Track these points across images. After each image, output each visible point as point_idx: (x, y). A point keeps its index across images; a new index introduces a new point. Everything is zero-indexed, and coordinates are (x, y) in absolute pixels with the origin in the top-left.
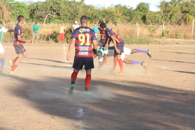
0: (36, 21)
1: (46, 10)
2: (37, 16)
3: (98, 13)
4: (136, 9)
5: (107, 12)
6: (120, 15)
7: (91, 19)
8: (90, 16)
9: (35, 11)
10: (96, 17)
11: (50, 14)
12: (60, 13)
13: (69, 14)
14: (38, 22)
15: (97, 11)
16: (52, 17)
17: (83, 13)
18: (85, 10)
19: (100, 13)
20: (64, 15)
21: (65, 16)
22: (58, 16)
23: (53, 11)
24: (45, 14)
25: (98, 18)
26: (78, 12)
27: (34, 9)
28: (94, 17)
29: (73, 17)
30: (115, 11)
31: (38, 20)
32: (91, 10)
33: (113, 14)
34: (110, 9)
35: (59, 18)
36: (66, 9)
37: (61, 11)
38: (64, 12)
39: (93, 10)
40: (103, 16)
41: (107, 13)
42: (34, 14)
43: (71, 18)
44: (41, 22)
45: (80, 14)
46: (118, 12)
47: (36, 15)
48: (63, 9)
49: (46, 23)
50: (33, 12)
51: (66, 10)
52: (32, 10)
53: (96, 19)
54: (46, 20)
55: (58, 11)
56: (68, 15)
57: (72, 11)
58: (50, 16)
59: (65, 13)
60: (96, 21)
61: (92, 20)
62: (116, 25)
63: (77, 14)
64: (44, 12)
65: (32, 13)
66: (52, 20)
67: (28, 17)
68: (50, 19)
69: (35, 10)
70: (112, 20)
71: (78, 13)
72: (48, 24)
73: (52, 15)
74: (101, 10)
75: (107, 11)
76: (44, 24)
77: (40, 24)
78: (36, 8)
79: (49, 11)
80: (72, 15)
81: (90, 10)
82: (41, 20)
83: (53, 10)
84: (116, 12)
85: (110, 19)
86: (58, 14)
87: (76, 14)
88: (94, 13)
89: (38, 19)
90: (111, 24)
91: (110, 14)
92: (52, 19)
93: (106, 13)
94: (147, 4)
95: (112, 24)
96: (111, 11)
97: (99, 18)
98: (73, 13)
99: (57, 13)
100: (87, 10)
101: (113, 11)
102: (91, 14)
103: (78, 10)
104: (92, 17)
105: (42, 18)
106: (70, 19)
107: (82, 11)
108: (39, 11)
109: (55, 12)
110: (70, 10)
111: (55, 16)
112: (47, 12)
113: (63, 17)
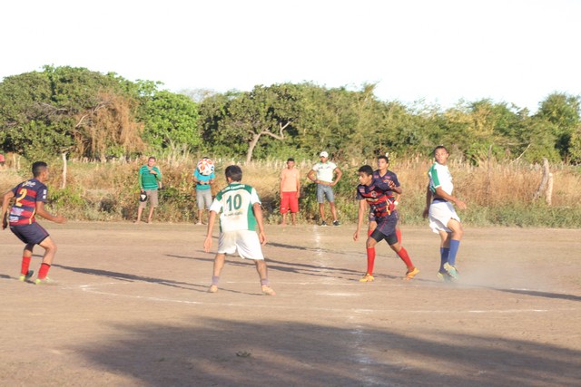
0: (222, 152)
1: (254, 120)
2: (225, 138)
3: (419, 128)
4: (538, 116)
5: (447, 124)
6: (486, 132)
7: (395, 145)
8: (392, 138)
9: (219, 122)
10: (412, 141)
11: (267, 132)
12: (298, 128)
13: (326, 131)
14: (229, 155)
15: (414, 120)
16: (273, 138)
17: (369, 130)
18: (377, 119)
19: (422, 126)
20: (311, 132)
21: (312, 138)
22: (290, 137)
23: (275, 119)
24: (253, 132)
25: (416, 144)
26: (355, 126)
27: (218, 113)
28: (403, 140)
29: (338, 140)
30: (471, 120)
31: (229, 149)
32: (395, 117)
33: (465, 131)
34: (455, 116)
35: (294, 144)
36: (318, 114)
37: (302, 121)
38: (310, 124)
39: (400, 117)
41: (445, 128)
42: (217, 129)
43: (331, 143)
44: (236, 155)
45: (360, 130)
46: (480, 125)
47: (224, 134)
48: (309, 115)
49: (254, 157)
50: (213, 123)
51: (317, 116)
52: (209, 117)
53: (412, 147)
54: (254, 151)
55: (290, 120)
56: (322, 134)
57: (337, 120)
58: (267, 138)
59: (314, 129)
60: (412, 152)
61: (399, 148)
62: (475, 164)
63: (352, 132)
64: (248, 124)
65: (209, 129)
66: (272, 150)
67: (197, 141)
68: (265, 145)
69: (220, 119)
70: (460, 148)
71: (354, 129)
72: (259, 162)
73: (274, 132)
74: (426, 118)
75: (444, 122)
76: (248, 163)
77: (236, 161)
78: (224, 113)
79: (264, 122)
80: (334, 135)
81: (390, 118)
82: (238, 149)
83: (276, 117)
84: (476, 122)
85: (456, 146)
86: (292, 131)
87: (347, 130)
88: (406, 126)
89: (228, 145)
90: (460, 161)
91: (455, 130)
92: (271, 146)
93: (442, 127)
94: (573, 100)
95: (464, 162)
96: (459, 121)
97: (419, 142)
99: (289, 127)
100: (384, 117)
101: (464, 122)
102: (397, 132)
103: (354, 118)
104: (399, 139)
106: (328, 146)
107: (367, 122)
108: (234, 121)
109: (283, 126)
110: (329, 119)
111: (282, 138)
112: (257, 125)
113: (307, 141)
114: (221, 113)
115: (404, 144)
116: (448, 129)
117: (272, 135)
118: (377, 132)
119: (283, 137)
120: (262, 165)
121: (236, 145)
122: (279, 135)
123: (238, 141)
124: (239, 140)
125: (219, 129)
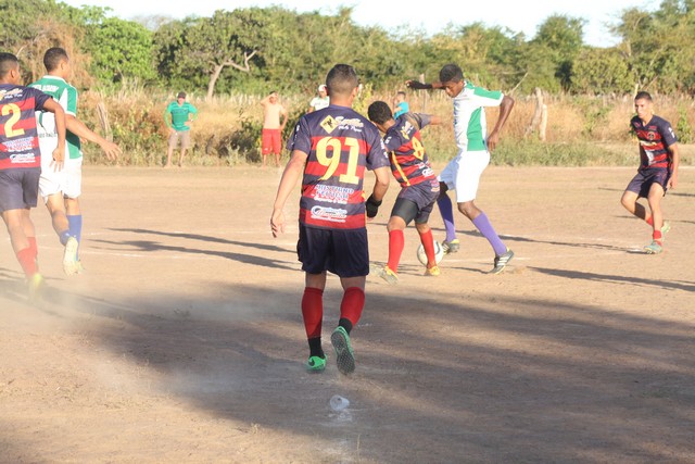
0: (181, 86)
1: (215, 49)
2: (183, 70)
3: (402, 56)
4: (536, 41)
5: (434, 52)
6: (478, 60)
7: (376, 76)
8: (372, 68)
9: (175, 52)
10: (394, 71)
11: (231, 63)
12: (266, 58)
13: (297, 62)
14: (189, 89)
16: (238, 70)
17: (347, 58)
18: (355, 46)
19: (406, 54)
20: (280, 62)
21: (282, 68)
22: (257, 69)
23: (239, 49)
24: (214, 63)
25: (399, 74)
26: (330, 54)
27: (174, 42)
28: (385, 70)
29: (312, 71)
30: (460, 46)
31: (188, 82)
32: (375, 44)
33: (454, 59)
34: (443, 42)
35: (262, 76)
36: (288, 42)
37: (269, 50)
38: (278, 53)
39: (381, 43)
40: (418, 67)
41: (431, 55)
42: (173, 61)
43: (304, 75)
44: (197, 90)
45: (336, 58)
46: (471, 52)
47: (181, 66)
48: (278, 43)
49: (217, 92)
50: (169, 54)
51: (286, 44)
52: (165, 47)
53: (395, 77)
54: (216, 84)
55: (256, 48)
56: (294, 65)
57: (309, 48)
58: (231, 69)
59: (284, 59)
60: (395, 84)
61: (381, 79)
63: (327, 61)
64: (208, 54)
65: (165, 59)
66: (238, 83)
67: (152, 74)
68: (230, 78)
69: (177, 49)
71: (330, 57)
72: (224, 96)
73: (239, 63)
74: (411, 45)
75: (431, 48)
76: (209, 98)
77: (196, 95)
78: (181, 42)
79: (226, 51)
80: (308, 65)
81: (370, 45)
82: (199, 82)
83: (240, 45)
84: (466, 50)
86: (259, 62)
87: (321, 59)
88: (388, 54)
89: (187, 78)
91: (443, 58)
92: (236, 79)
93: (429, 54)
94: (574, 22)
96: (448, 48)
97: (403, 72)
98: (311, 55)
99: (256, 57)
100: (363, 45)
101: (453, 49)
102: (378, 61)
103: (329, 46)
104: (380, 69)
105: (201, 75)
106: (300, 78)
107: (344, 50)
108: (193, 50)
109: (248, 56)
110: (301, 47)
111: (247, 69)
112: (218, 55)
113: (277, 73)
114: (178, 42)
115: (386, 74)
116: (435, 57)
117: (236, 66)
118: (356, 61)
119: (249, 68)
120: (227, 100)
121: (197, 78)
122: (244, 66)
123: (198, 74)
124: (200, 71)
125: (176, 60)
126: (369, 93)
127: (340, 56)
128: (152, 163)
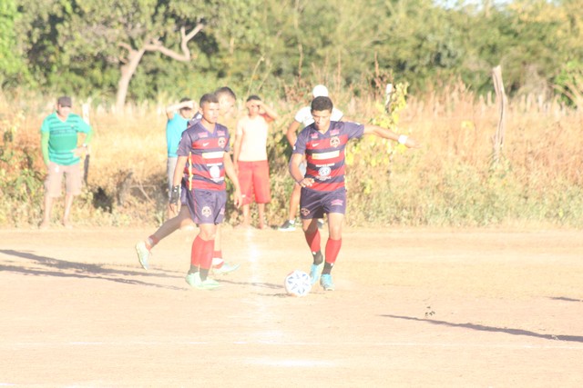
0: (69, 88)
1: (129, 21)
2: (73, 59)
3: (458, 33)
5: (514, 26)
7: (412, 69)
8: (404, 54)
9: (59, 27)
10: (444, 60)
11: (157, 46)
12: (218, 37)
13: (274, 44)
14: (82, 92)
15: (449, 19)
16: (169, 59)
17: (361, 37)
18: (375, 17)
19: (465, 30)
20: (244, 45)
21: (246, 56)
22: (203, 57)
23: (171, 21)
24: (128, 46)
25: (452, 66)
26: (331, 31)
27: (56, 10)
28: (427, 59)
29: (301, 59)
30: (561, 15)
31: (82, 80)
32: (410, 13)
33: (550, 39)
34: (531, 8)
35: (212, 69)
36: (257, 9)
37: (225, 24)
38: (243, 28)
39: (421, 12)
40: (486, 52)
41: (508, 33)
42: (55, 42)
43: (285, 67)
44: (97, 93)
45: (342, 38)
47: (69, 52)
48: (240, 11)
49: (133, 97)
50: (48, 30)
51: (255, 14)
52: (40, 18)
53: (445, 71)
54: (130, 83)
55: (203, 21)
56: (267, 49)
57: (295, 20)
58: (157, 57)
59: (251, 39)
60: (445, 82)
61: (420, 75)
62: (570, 102)
63: (326, 43)
64: (117, 32)
65: (41, 40)
66: (168, 81)
67: (19, 64)
68: (155, 72)
69: (61, 20)
70: (541, 73)
71: (331, 37)
72: (144, 104)
73: (171, 47)
74: (474, 13)
75: (510, 20)
76: (120, 108)
77: (95, 104)
78: (69, 8)
79: (149, 25)
80: (291, 50)
81: (402, 15)
82: (100, 80)
83: (173, 16)
84: (573, 21)
85: (533, 68)
86: (207, 44)
87: (316, 40)
88: (433, 31)
89: (80, 72)
90: (542, 98)
91: (531, 38)
92: (165, 74)
93: (505, 30)
95: (548, 98)
96: (539, 19)
97: (459, 62)
98: (299, 32)
99: (201, 36)
100: (389, 14)
101: (548, 20)
102: (414, 42)
103: (329, 16)
104: (418, 57)
105: (104, 68)
106: (278, 72)
107: (356, 23)
108: (89, 24)
109: (187, 33)
110: (280, 19)
111: (186, 57)
112: (135, 33)
113: (239, 64)
114: (64, 10)
115: (430, 66)
116: (516, 35)
117: (167, 52)
118: (377, 43)
119: (187, 55)
120: (149, 111)
121: (97, 73)
122: (181, 51)
123: (98, 65)
124: (102, 61)
125: (60, 41)
126: (401, 98)
127: (348, 34)
128: (22, 222)
